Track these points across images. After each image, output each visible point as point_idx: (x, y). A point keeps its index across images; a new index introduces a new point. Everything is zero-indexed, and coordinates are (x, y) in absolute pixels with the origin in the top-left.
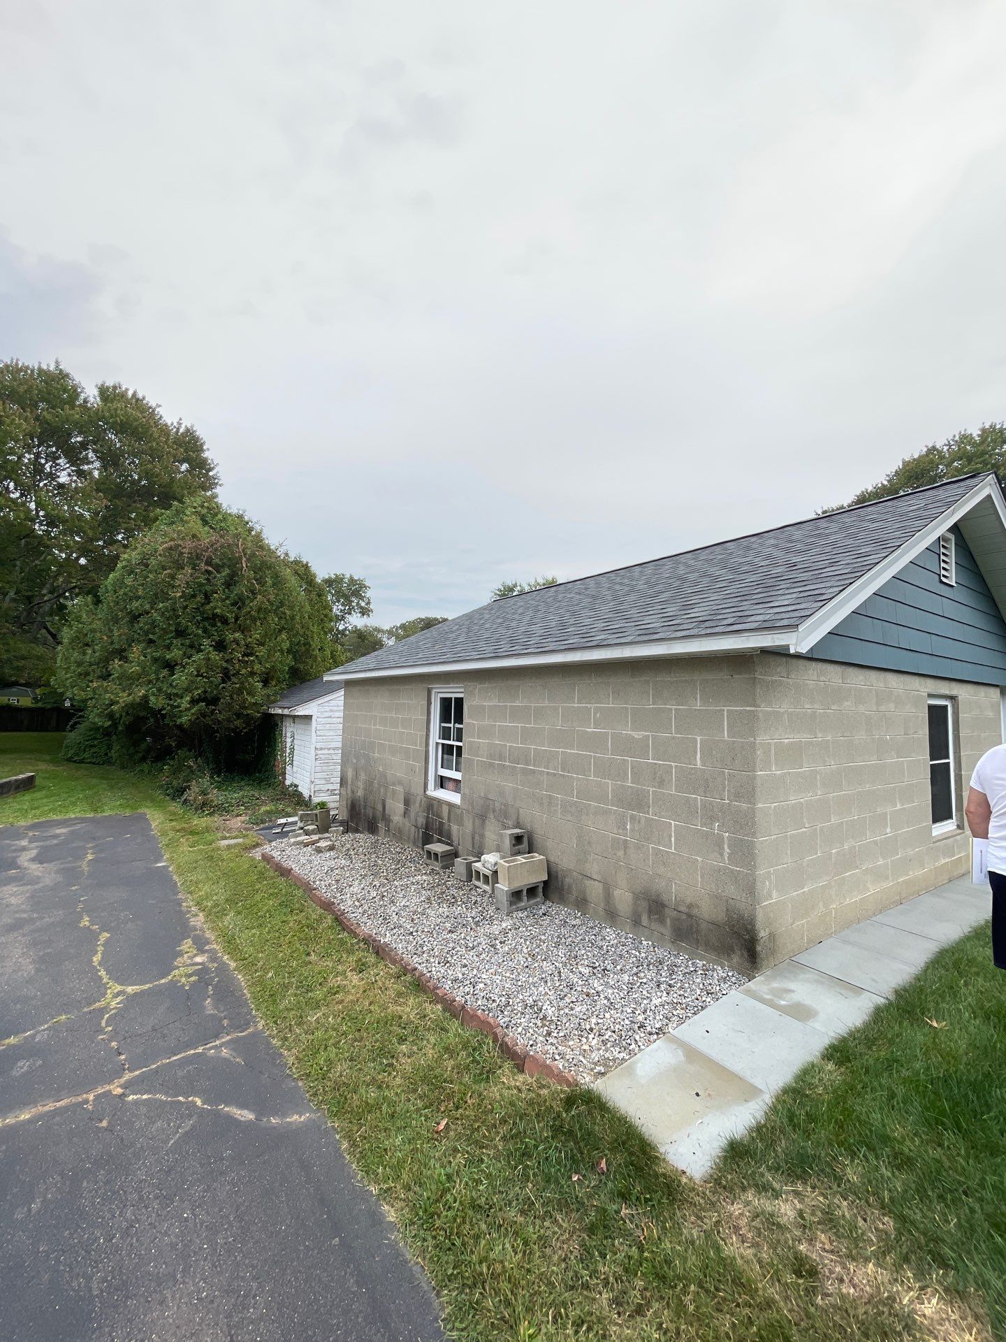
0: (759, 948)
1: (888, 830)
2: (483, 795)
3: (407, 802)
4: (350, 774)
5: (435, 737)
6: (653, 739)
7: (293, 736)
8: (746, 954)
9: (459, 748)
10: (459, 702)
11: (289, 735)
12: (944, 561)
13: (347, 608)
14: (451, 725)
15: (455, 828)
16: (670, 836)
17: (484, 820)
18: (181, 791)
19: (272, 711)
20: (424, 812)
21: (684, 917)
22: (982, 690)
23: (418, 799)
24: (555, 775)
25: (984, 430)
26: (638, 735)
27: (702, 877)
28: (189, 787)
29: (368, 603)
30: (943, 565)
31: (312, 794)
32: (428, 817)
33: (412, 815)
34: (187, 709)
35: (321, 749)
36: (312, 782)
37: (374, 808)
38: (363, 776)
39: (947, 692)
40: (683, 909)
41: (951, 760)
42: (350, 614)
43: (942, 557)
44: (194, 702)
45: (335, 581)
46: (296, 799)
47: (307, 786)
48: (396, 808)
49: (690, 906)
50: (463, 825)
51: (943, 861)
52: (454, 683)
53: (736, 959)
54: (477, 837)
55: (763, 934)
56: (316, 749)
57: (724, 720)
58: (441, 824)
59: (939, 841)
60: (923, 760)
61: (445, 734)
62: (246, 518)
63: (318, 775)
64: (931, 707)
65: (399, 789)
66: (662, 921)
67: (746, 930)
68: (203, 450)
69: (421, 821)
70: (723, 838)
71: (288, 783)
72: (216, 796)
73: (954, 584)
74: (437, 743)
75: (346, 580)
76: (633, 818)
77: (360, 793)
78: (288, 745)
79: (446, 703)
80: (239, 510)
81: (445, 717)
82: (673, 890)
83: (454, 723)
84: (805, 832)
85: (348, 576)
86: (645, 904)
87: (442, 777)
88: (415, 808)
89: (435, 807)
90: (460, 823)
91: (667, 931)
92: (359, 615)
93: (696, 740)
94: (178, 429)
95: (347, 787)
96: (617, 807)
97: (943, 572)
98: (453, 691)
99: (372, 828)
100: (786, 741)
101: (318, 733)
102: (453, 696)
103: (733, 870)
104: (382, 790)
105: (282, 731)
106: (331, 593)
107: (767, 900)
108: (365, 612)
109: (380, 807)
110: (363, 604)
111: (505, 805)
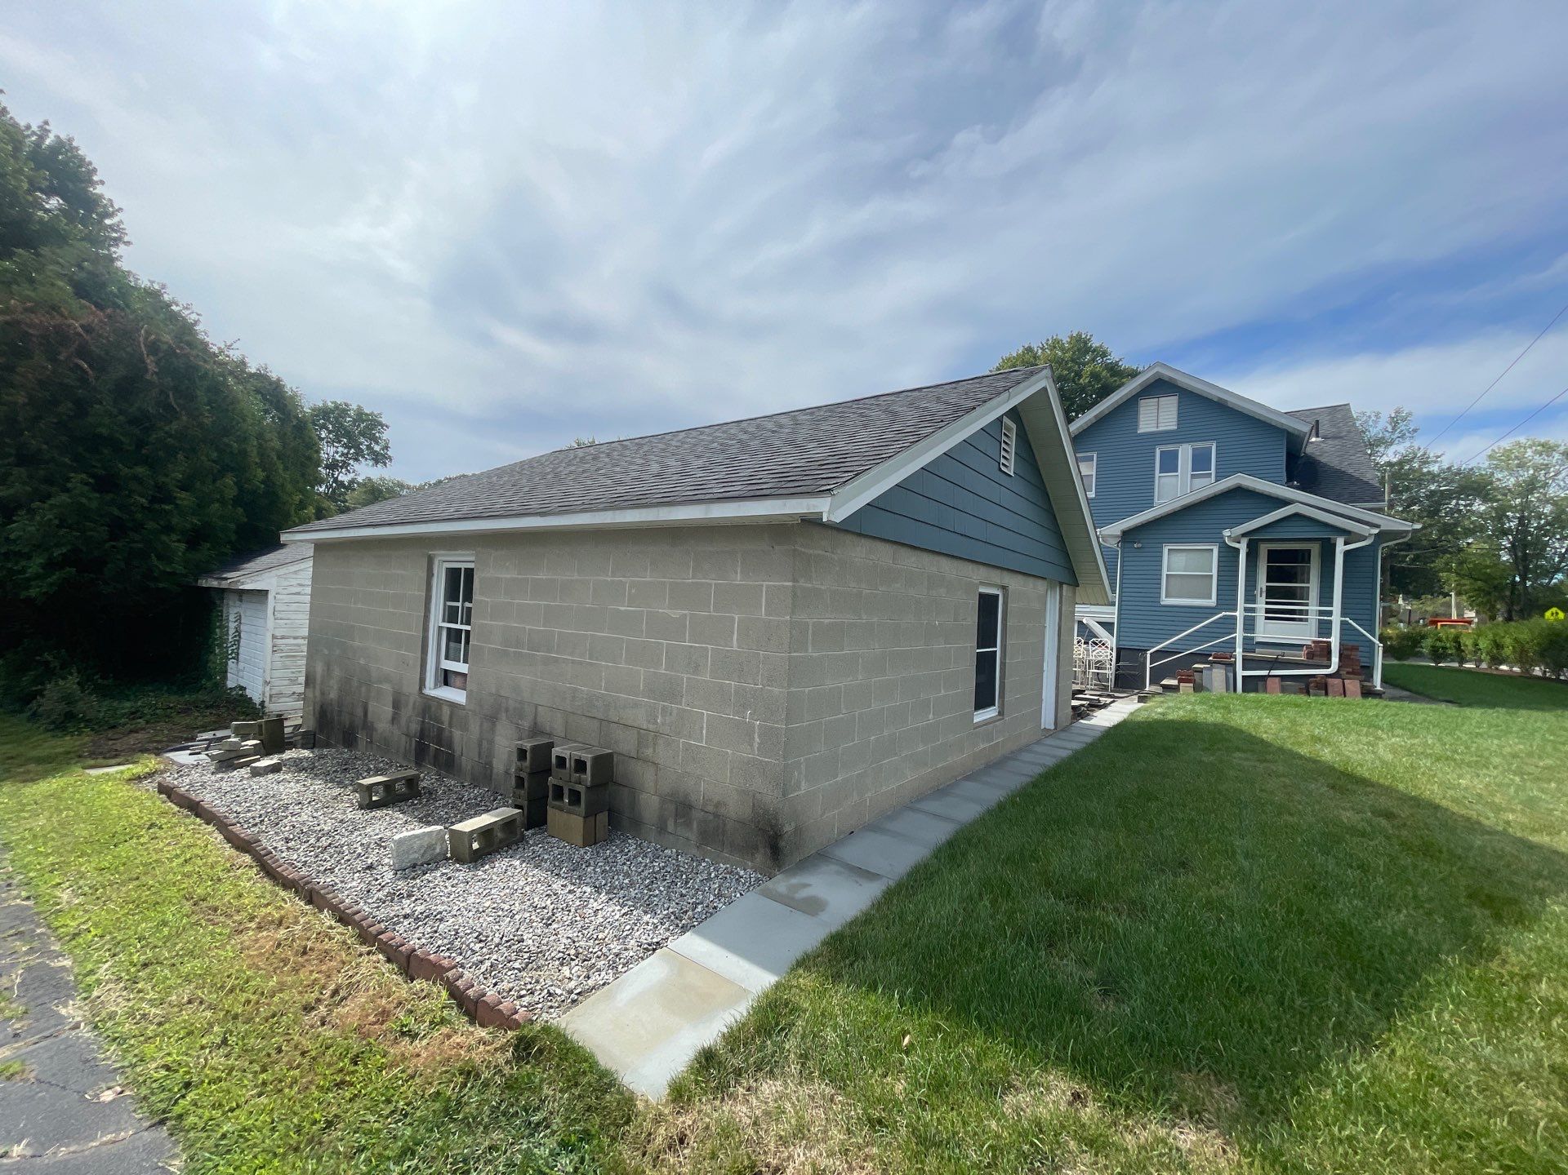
0: (782, 844)
1: (931, 716)
2: (494, 691)
3: (396, 705)
4: (319, 668)
5: (437, 618)
6: (690, 618)
7: (239, 619)
8: (769, 851)
9: (468, 632)
10: (470, 573)
11: (232, 618)
12: (1004, 449)
13: (352, 451)
14: (459, 604)
15: (457, 734)
16: (702, 727)
17: (494, 724)
18: (27, 699)
19: (204, 583)
20: (417, 716)
21: (711, 817)
22: (1031, 581)
23: (412, 700)
24: (581, 663)
25: (1071, 337)
26: (675, 614)
27: (731, 772)
28: (41, 693)
29: (387, 448)
30: (1003, 453)
31: (267, 700)
32: (423, 722)
33: (403, 721)
34: (37, 577)
35: (283, 638)
36: (267, 683)
37: (352, 714)
38: (337, 672)
39: (999, 582)
40: (710, 808)
41: (998, 649)
42: (356, 460)
43: (1003, 445)
44: (51, 566)
45: (332, 411)
46: (240, 706)
47: (260, 688)
48: (380, 713)
49: (718, 805)
50: (467, 730)
51: (982, 746)
52: (462, 549)
53: (759, 858)
54: (485, 743)
55: (788, 828)
56: (274, 637)
57: (762, 596)
58: (441, 730)
59: (979, 727)
60: (970, 647)
61: (451, 615)
62: (166, 298)
63: (277, 674)
64: (982, 596)
65: (387, 687)
66: (688, 824)
67: (771, 826)
68: (92, 183)
69: (415, 727)
70: (754, 727)
71: (230, 684)
72: (91, 705)
73: (1012, 474)
74: (440, 628)
75: (352, 413)
76: (664, 709)
77: (333, 695)
78: (232, 631)
79: (453, 575)
80: (152, 282)
81: (452, 593)
82: (702, 789)
83: (464, 601)
84: (842, 718)
85: (354, 407)
86: (672, 807)
87: (446, 671)
88: (407, 712)
89: (433, 709)
90: (465, 728)
91: (693, 836)
92: (371, 463)
93: (733, 619)
94: (41, 138)
95: (314, 687)
96: (649, 698)
97: (1003, 460)
98: (462, 559)
99: (349, 741)
100: (827, 621)
101: (278, 615)
102: (463, 566)
103: (761, 761)
104: (363, 689)
105: (221, 611)
106: (327, 429)
107: (795, 791)
108: (379, 459)
109: (359, 712)
110: (377, 448)
111: (520, 703)
